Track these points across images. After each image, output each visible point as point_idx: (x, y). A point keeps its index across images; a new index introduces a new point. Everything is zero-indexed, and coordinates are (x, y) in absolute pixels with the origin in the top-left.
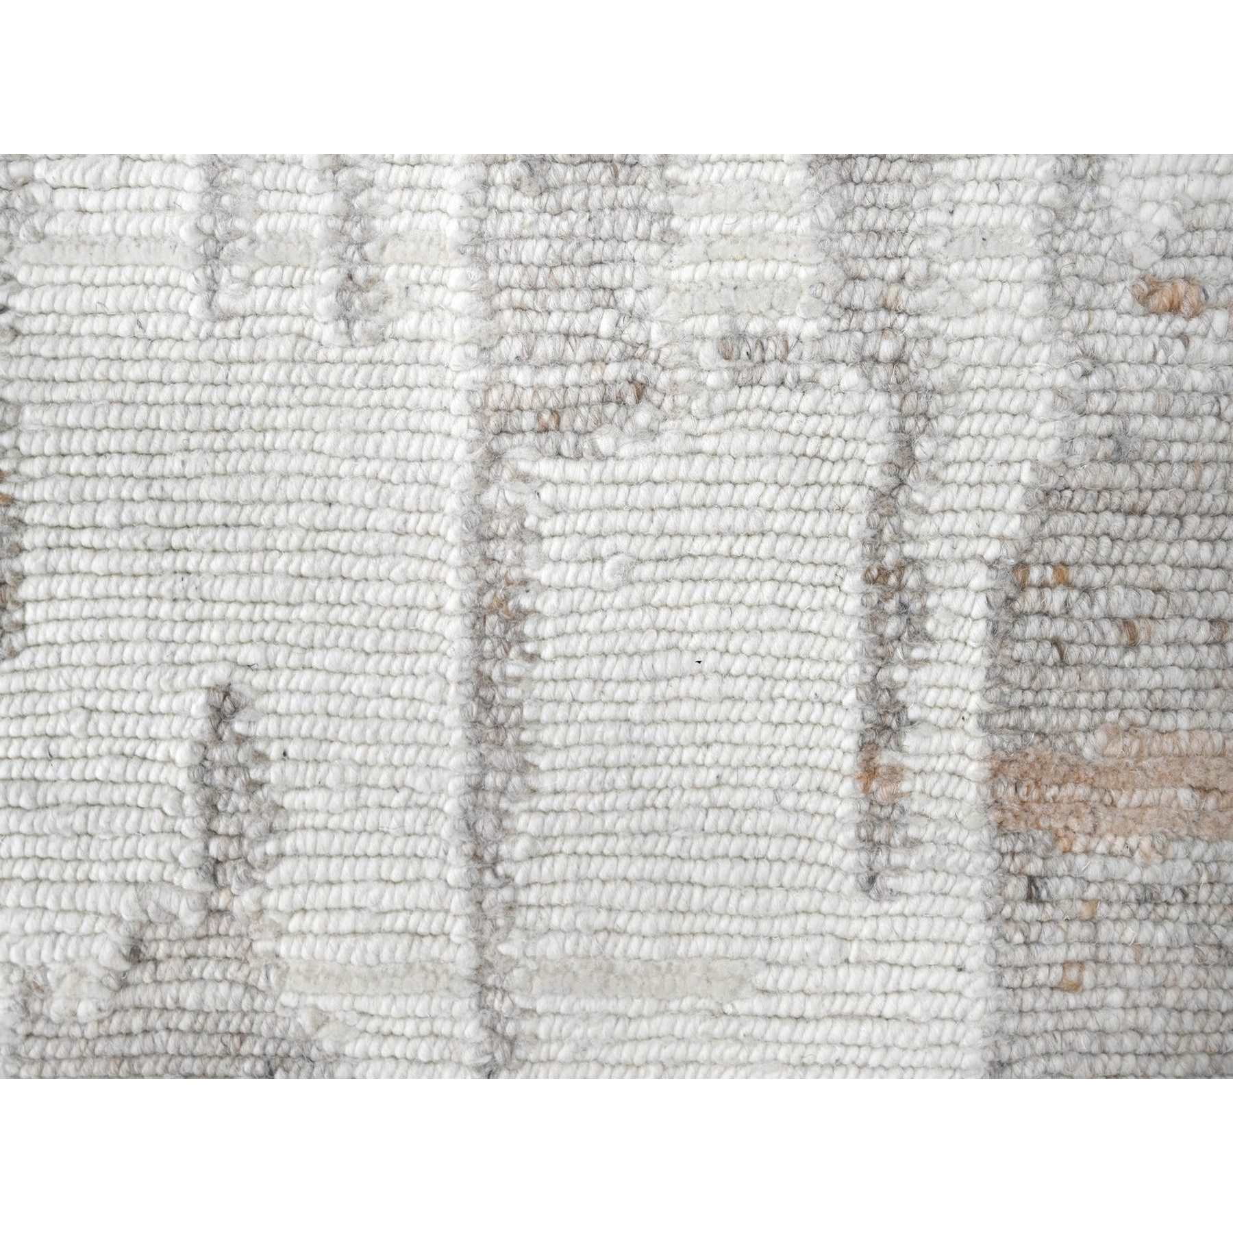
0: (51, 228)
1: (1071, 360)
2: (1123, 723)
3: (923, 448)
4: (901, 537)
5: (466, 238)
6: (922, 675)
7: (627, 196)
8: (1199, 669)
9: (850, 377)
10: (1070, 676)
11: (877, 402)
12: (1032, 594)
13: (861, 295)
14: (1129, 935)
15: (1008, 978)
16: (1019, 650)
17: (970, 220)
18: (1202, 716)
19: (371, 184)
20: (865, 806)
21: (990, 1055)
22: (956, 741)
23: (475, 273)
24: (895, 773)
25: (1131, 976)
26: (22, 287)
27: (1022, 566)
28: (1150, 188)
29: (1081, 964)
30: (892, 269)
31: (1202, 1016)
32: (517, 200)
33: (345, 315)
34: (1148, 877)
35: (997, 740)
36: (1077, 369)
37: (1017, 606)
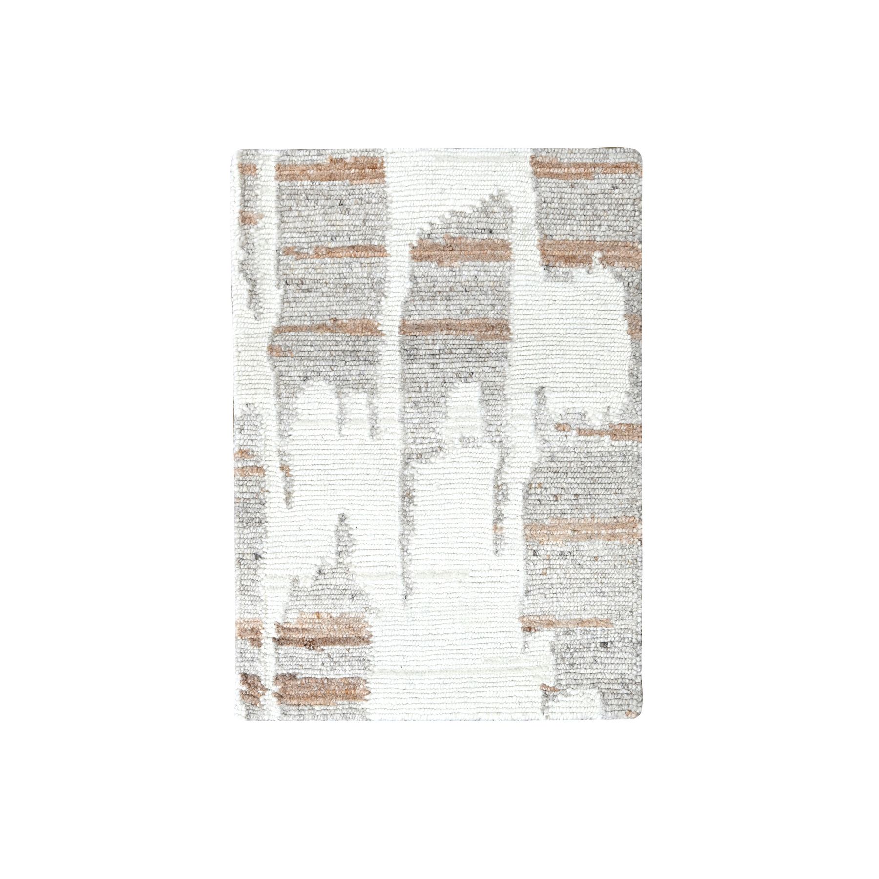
0: (302, 418)
1: (540, 441)
2: (555, 517)
3: (506, 460)
4: (502, 479)
5: (400, 418)
6: (508, 508)
7: (438, 409)
8: (572, 505)
9: (490, 445)
10: (542, 507)
11: (496, 451)
12: (533, 490)
13: (491, 428)
14: (558, 562)
15: (529, 573)
16: (530, 502)
17: (516, 413)
18: (573, 515)
19: (378, 407)
20: (495, 536)
21: (526, 589)
22: (516, 521)
23: (402, 426)
24: (501, 528)
25: (558, 571)
26: (295, 430)
27: (530, 484)
28: (558, 406)
29: (547, 569)
30: (499, 423)
31: (576, 580)
32: (412, 410)
33: (372, 435)
34: (562, 550)
35: (525, 521)
36: (542, 443)
37: (529, 492)
